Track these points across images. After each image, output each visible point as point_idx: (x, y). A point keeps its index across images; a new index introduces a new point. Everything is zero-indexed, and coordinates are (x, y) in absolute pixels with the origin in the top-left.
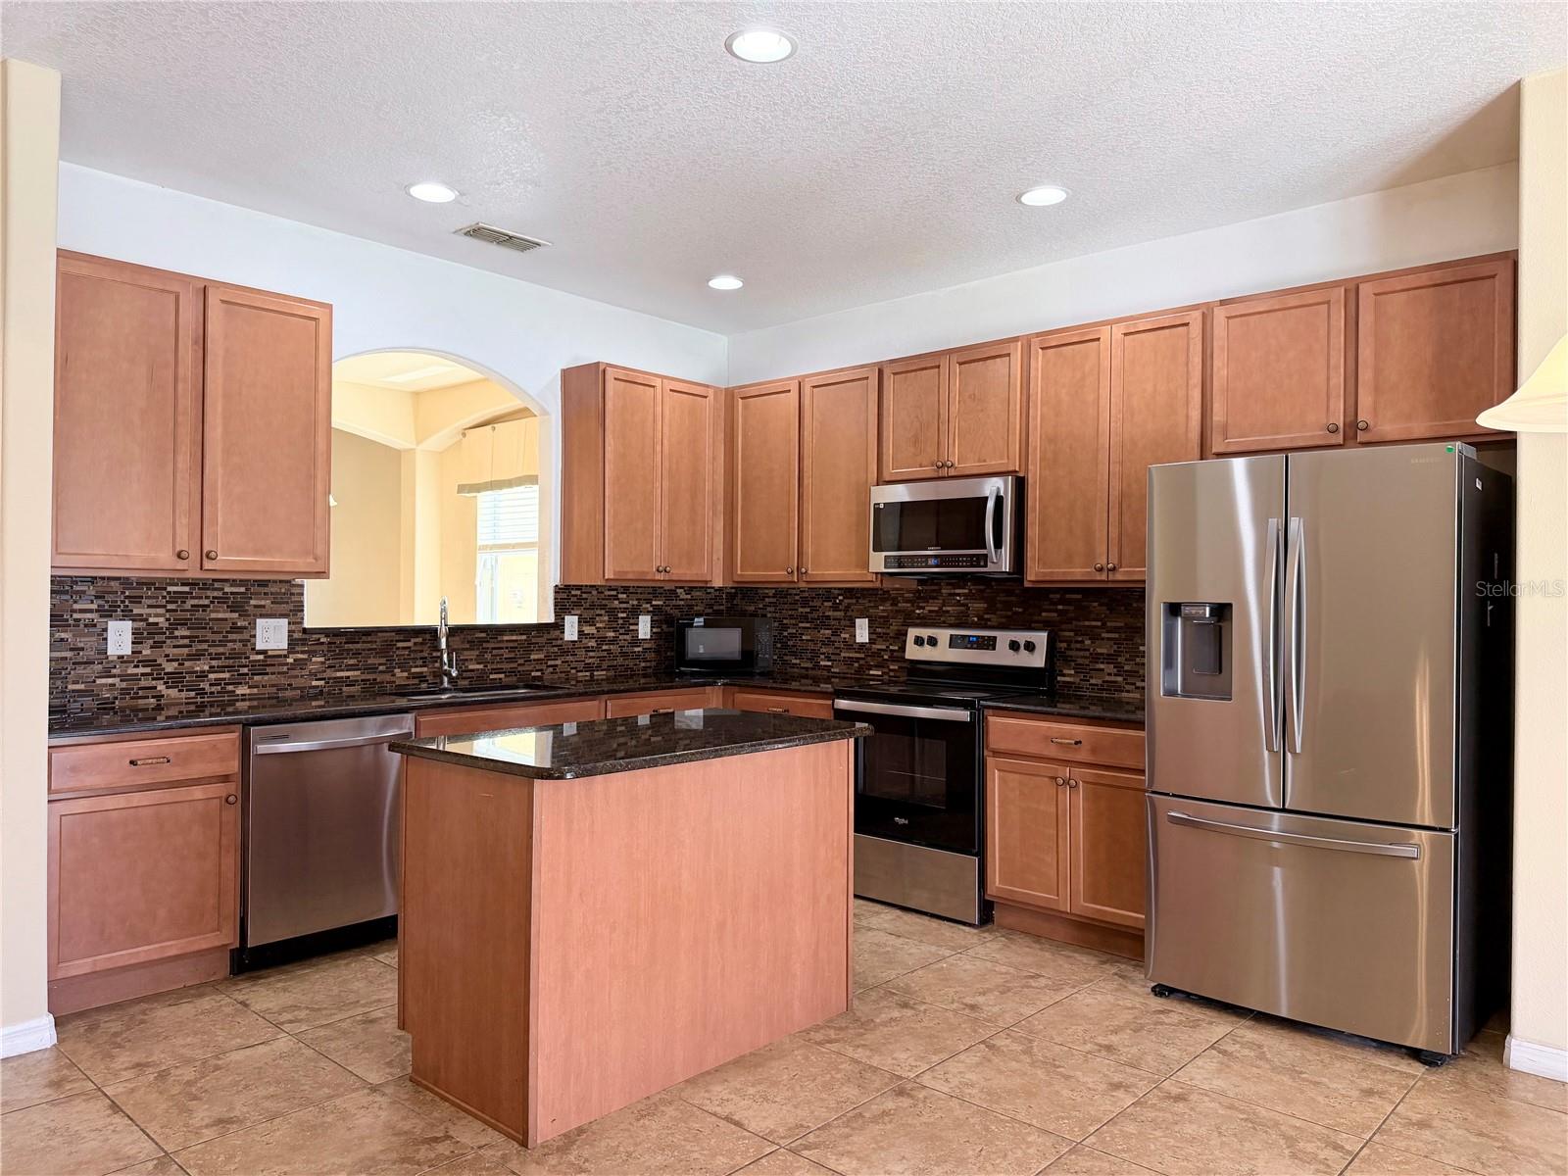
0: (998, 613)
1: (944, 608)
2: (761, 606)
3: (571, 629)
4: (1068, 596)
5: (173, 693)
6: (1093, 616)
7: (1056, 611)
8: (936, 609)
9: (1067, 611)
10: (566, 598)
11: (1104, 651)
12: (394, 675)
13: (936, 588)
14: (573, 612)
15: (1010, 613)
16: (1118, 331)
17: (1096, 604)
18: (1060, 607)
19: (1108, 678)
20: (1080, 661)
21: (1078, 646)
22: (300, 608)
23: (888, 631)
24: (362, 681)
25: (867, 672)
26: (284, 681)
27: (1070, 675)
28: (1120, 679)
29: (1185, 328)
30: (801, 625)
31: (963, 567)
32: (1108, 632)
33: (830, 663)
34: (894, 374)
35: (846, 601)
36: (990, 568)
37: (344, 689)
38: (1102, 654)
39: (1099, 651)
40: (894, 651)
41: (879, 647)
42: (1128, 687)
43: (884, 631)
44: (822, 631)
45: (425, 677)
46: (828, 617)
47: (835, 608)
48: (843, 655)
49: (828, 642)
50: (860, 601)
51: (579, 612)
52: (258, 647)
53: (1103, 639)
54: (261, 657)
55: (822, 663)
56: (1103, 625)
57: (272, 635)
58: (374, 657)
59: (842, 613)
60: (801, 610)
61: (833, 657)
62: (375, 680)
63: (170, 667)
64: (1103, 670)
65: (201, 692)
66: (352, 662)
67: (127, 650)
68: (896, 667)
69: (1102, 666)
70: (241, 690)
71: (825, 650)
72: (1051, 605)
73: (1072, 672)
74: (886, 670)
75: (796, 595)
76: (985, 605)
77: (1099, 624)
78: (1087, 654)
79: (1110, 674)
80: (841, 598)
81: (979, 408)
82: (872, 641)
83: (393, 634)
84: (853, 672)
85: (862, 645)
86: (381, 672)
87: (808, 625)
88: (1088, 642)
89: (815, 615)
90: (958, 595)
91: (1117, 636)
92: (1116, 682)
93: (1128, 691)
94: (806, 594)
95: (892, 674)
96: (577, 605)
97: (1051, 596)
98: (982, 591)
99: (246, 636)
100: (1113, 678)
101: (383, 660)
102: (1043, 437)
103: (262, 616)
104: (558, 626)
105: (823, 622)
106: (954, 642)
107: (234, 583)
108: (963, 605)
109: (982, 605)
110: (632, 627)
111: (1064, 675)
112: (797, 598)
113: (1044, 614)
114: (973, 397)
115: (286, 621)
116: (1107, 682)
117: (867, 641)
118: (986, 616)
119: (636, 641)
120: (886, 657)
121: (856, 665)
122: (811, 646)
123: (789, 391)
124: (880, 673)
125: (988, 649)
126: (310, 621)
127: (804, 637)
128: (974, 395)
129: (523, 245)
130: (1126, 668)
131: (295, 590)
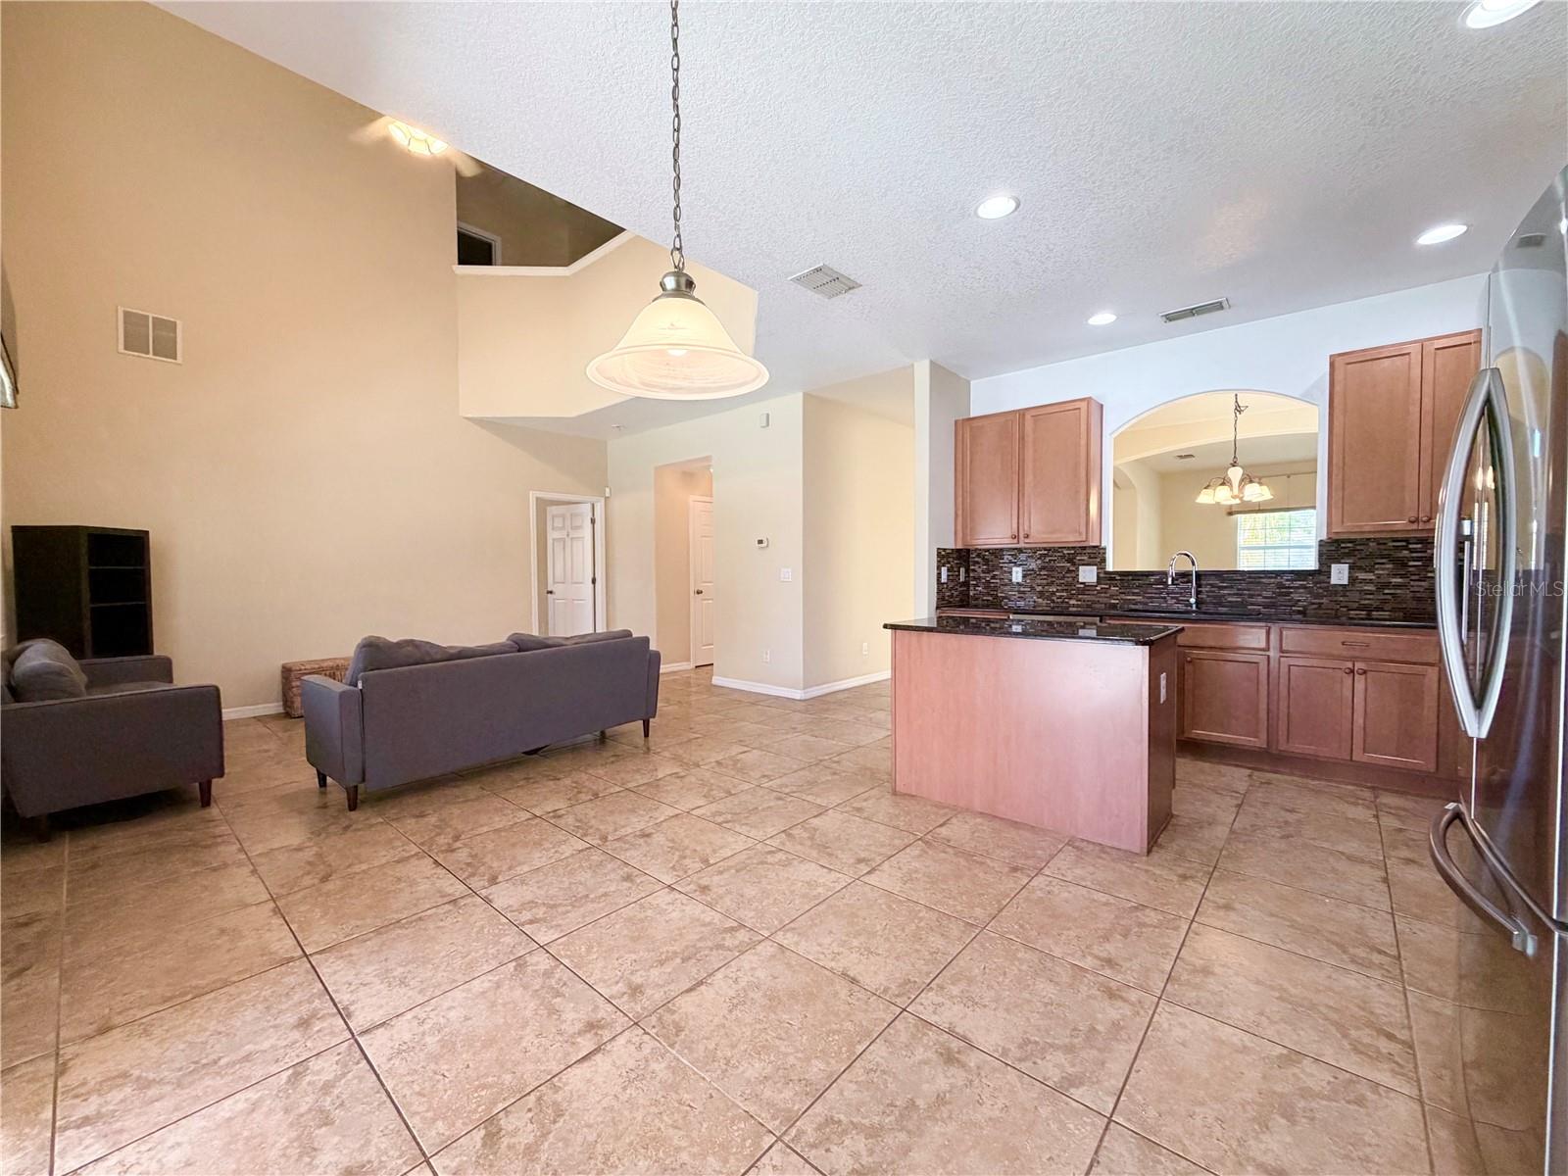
3: (1339, 574)
5: (1040, 600)
10: (1332, 550)
14: (1343, 561)
22: (1104, 560)
26: (1094, 598)
51: (1351, 561)
52: (1080, 581)
54: (1082, 586)
57: (1088, 575)
63: (1039, 589)
65: (1053, 601)
67: (1020, 580)
70: (1072, 602)
96: (1349, 555)
99: (1073, 575)
103: (1083, 565)
104: (1323, 572)
107: (1068, 548)
110: (1430, 575)
115: (1095, 567)
126: (1110, 568)
129: (1219, 306)
131: (1101, 551)
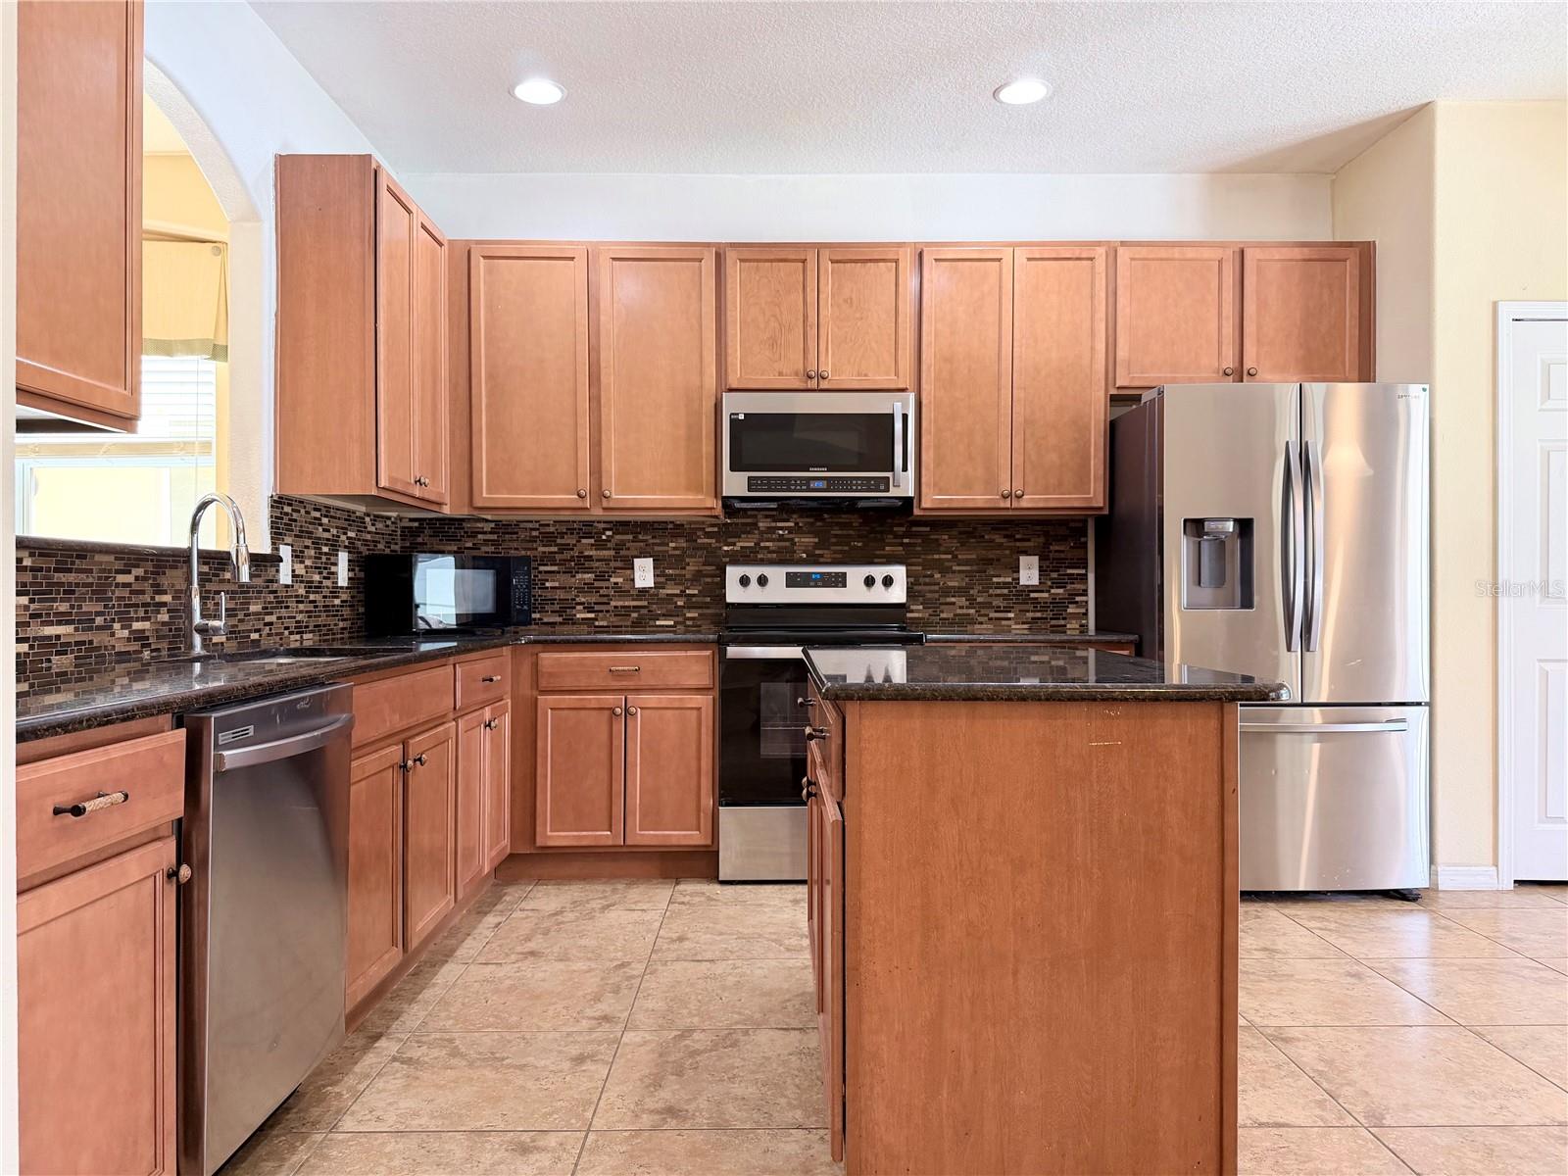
0: (832, 548)
1: (762, 544)
2: (470, 545)
4: (914, 529)
6: (942, 549)
7: (902, 544)
8: (752, 544)
9: (914, 545)
11: (956, 584)
12: (113, 635)
13: (749, 520)
15: (846, 548)
16: (1021, 255)
17: (946, 537)
18: (906, 541)
19: (959, 611)
20: (929, 595)
21: (927, 580)
23: (683, 572)
24: (77, 643)
25: (652, 623)
27: (918, 611)
28: (972, 611)
29: (1090, 262)
30: (542, 568)
31: (860, 491)
32: (959, 565)
33: (592, 615)
34: (741, 260)
35: (618, 537)
36: (893, 492)
37: (54, 658)
38: (954, 587)
39: (950, 584)
40: (694, 595)
41: (669, 592)
42: (980, 619)
43: (678, 572)
44: (579, 576)
45: (147, 638)
46: (589, 558)
47: (600, 545)
48: (613, 603)
49: (590, 587)
50: (640, 537)
53: (954, 572)
55: (578, 616)
56: (953, 558)
58: (91, 599)
59: (612, 553)
60: (541, 549)
61: (597, 608)
62: (91, 642)
64: (954, 603)
66: (64, 607)
68: (697, 615)
69: (953, 600)
71: (583, 600)
72: (895, 538)
73: (921, 607)
74: (680, 619)
75: (532, 529)
76: (816, 540)
77: (950, 556)
78: (936, 588)
79: (961, 607)
80: (609, 533)
81: (858, 315)
82: (658, 585)
83: (111, 558)
84: (629, 623)
85: (644, 591)
86: (99, 628)
87: (555, 568)
88: (937, 576)
89: (567, 555)
90: (781, 528)
91: (968, 568)
92: (969, 615)
93: (981, 623)
94: (552, 529)
95: (689, 623)
97: (895, 529)
98: (812, 524)
100: (965, 611)
101: (100, 608)
102: (938, 356)
105: (582, 563)
106: (793, 581)
108: (787, 540)
109: (812, 540)
111: (912, 611)
112: (535, 533)
113: (887, 548)
114: (849, 301)
116: (960, 615)
117: (653, 585)
118: (817, 552)
119: (335, 591)
120: (679, 603)
121: (635, 615)
122: (560, 594)
123: (572, 259)
124: (672, 623)
125: (836, 586)
127: (547, 584)
128: (851, 299)
130: (979, 600)
